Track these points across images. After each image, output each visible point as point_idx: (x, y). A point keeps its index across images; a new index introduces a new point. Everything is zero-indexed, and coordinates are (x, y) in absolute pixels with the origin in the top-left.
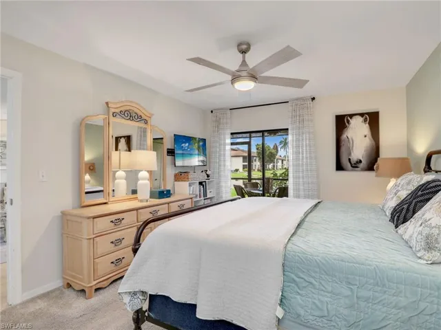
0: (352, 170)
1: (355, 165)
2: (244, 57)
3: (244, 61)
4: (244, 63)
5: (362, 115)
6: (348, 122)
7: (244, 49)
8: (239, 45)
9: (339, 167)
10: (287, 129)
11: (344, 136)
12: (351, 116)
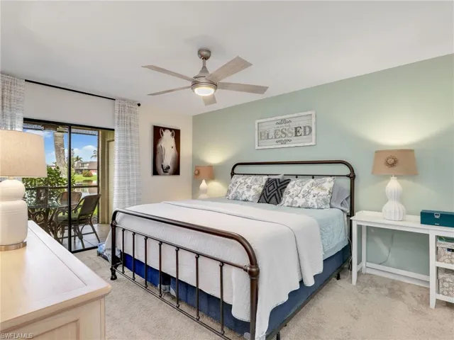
0: (164, 175)
1: (166, 171)
2: (204, 64)
3: (204, 67)
4: (204, 69)
5: (171, 130)
6: (162, 133)
7: (205, 55)
8: (200, 52)
9: (155, 172)
10: (113, 130)
11: (159, 145)
12: (165, 129)
